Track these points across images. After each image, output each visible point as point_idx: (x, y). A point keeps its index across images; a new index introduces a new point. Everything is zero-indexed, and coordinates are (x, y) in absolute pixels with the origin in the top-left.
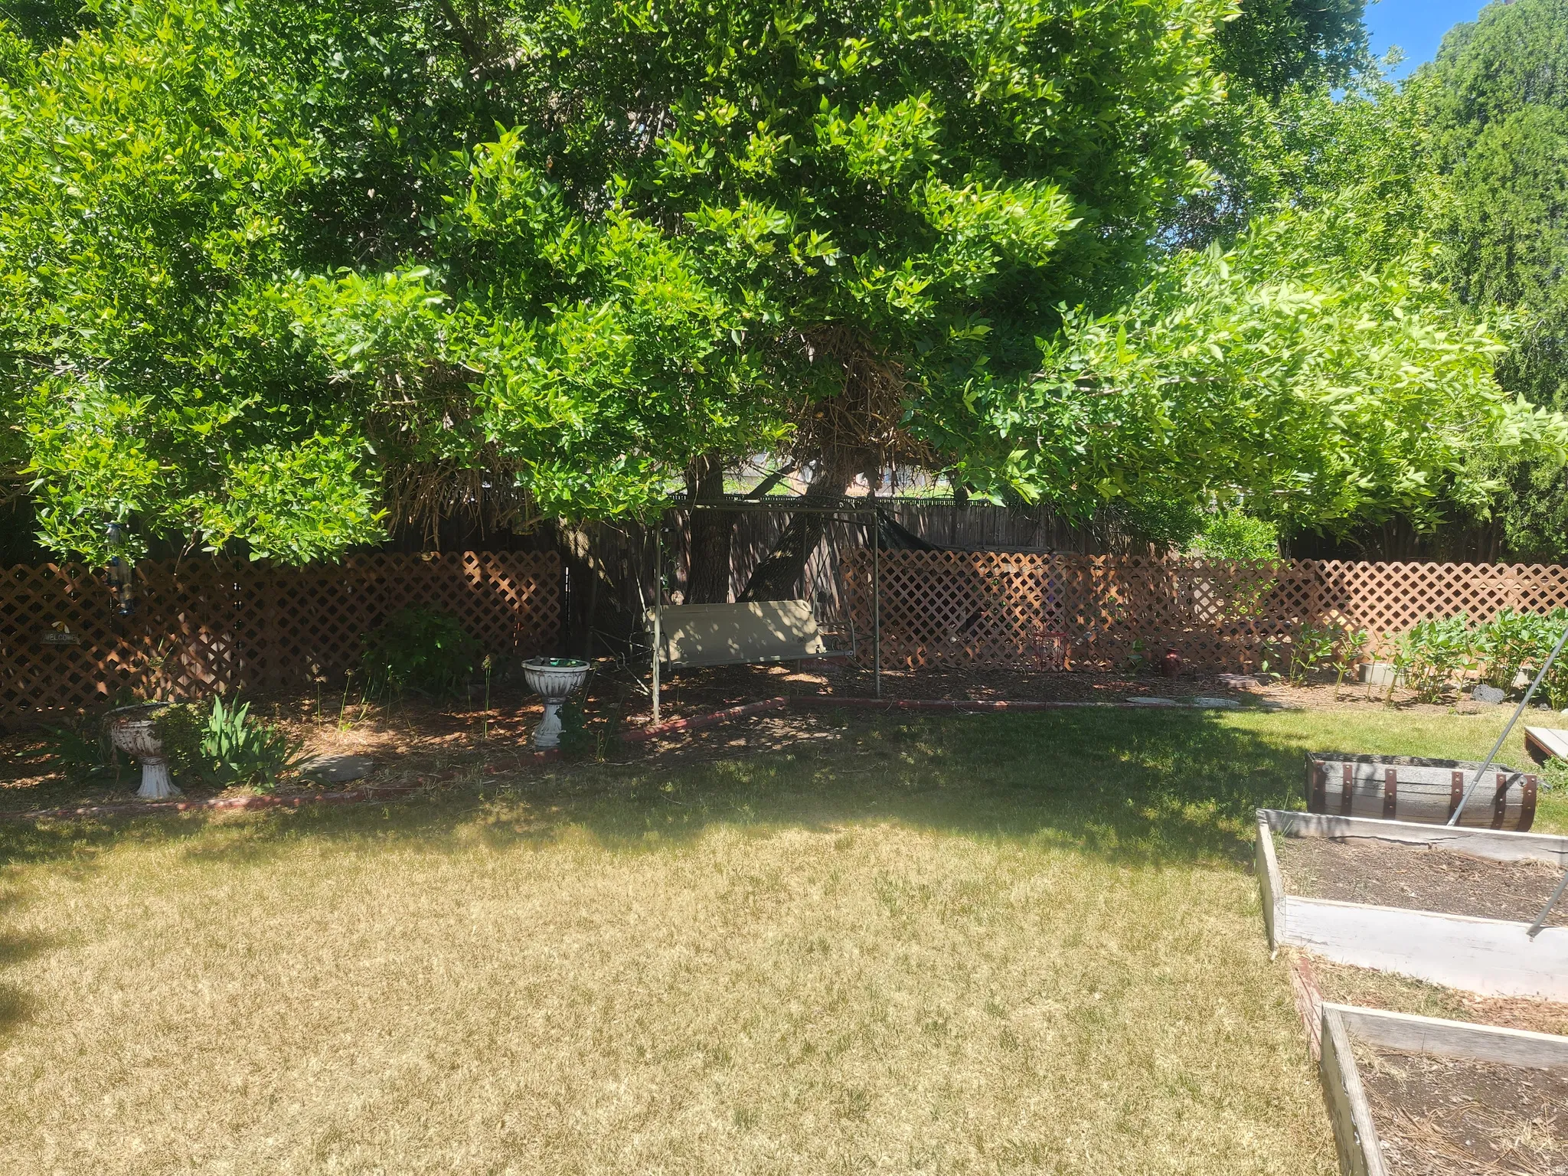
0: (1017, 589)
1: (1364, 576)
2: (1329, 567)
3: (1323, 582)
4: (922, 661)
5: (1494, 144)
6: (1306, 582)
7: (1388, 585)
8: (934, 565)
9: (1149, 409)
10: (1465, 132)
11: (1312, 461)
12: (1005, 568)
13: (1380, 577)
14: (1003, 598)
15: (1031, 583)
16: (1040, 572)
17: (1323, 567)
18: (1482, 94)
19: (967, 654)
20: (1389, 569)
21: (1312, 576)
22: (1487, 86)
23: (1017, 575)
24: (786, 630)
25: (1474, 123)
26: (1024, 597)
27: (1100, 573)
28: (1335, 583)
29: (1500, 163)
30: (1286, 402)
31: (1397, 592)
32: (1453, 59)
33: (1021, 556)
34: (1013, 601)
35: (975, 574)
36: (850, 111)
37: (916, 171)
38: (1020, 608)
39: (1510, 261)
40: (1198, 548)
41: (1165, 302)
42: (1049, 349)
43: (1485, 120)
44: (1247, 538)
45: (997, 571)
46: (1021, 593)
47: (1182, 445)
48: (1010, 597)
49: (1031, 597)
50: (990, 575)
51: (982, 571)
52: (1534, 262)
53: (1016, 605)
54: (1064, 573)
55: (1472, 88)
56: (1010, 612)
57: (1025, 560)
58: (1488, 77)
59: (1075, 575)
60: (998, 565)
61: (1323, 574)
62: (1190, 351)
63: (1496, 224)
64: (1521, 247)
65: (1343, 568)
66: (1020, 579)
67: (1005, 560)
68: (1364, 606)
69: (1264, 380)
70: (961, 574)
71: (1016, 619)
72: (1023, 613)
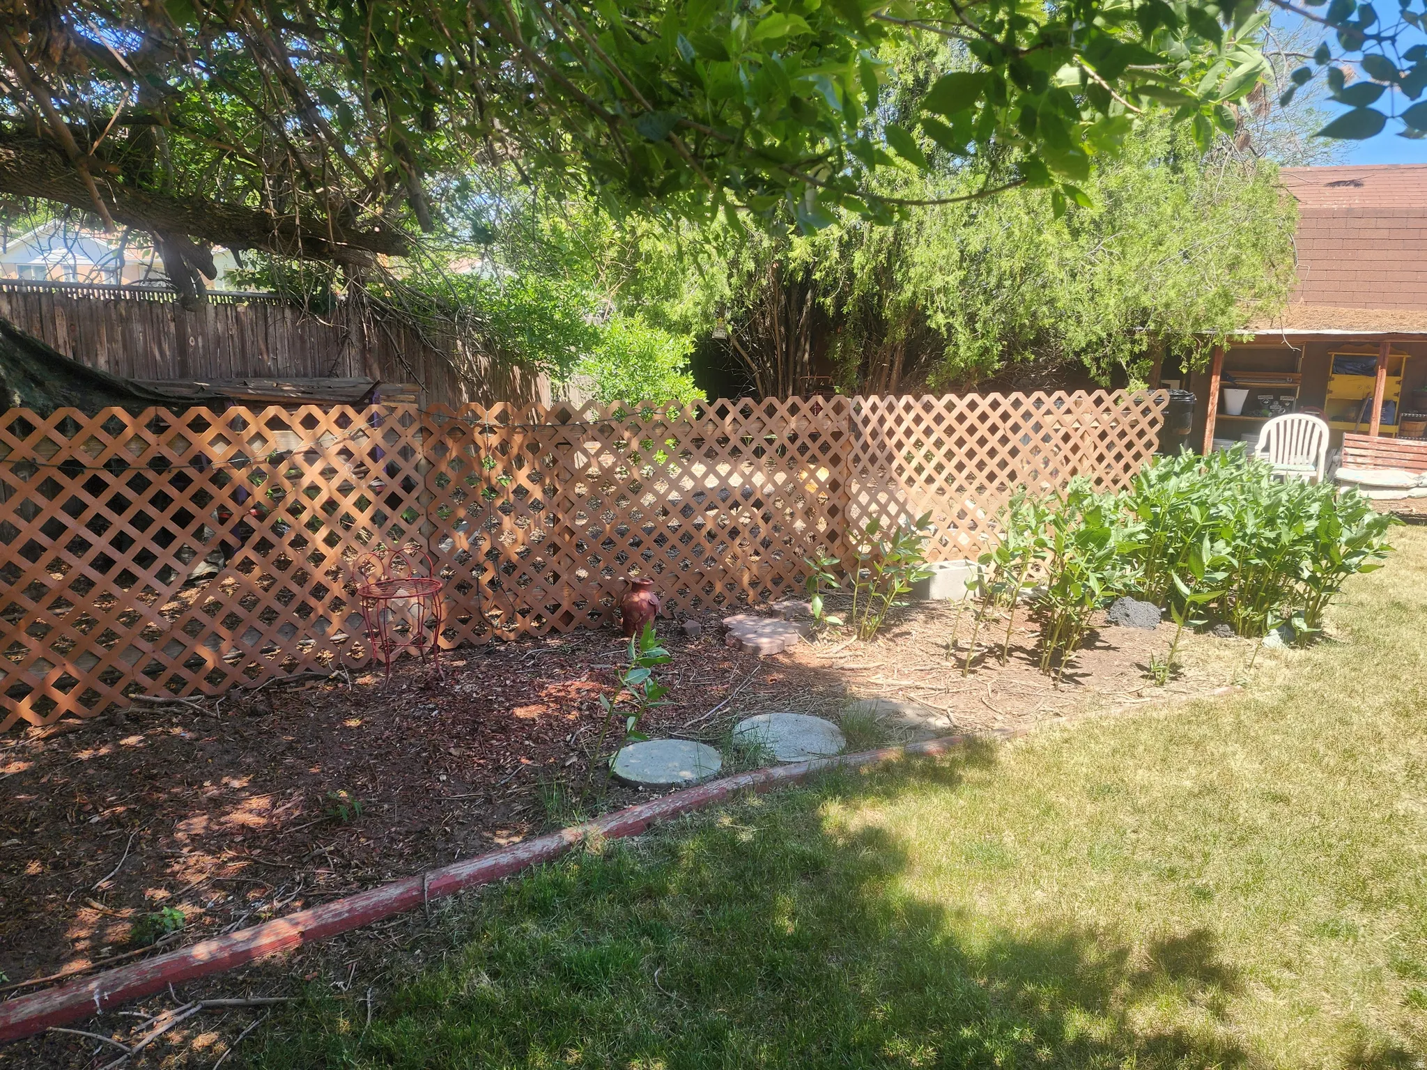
0: (313, 490)
1: (908, 420)
2: (866, 406)
3: (858, 435)
4: (64, 701)
6: (837, 435)
12: (278, 441)
13: (928, 420)
14: (281, 515)
15: (345, 471)
16: (364, 446)
17: (858, 410)
19: (198, 663)
21: (844, 425)
23: (311, 455)
26: (330, 506)
27: (494, 440)
28: (874, 434)
33: (316, 411)
34: (305, 517)
35: (200, 461)
38: (323, 532)
45: (259, 452)
46: (323, 497)
48: (296, 510)
49: (347, 504)
50: (241, 460)
51: (219, 454)
53: (313, 525)
54: (417, 443)
56: (299, 542)
57: (326, 420)
59: (442, 447)
60: (259, 436)
61: (858, 420)
65: (882, 407)
66: (319, 466)
67: (276, 424)
70: (160, 464)
71: (318, 558)
72: (331, 541)
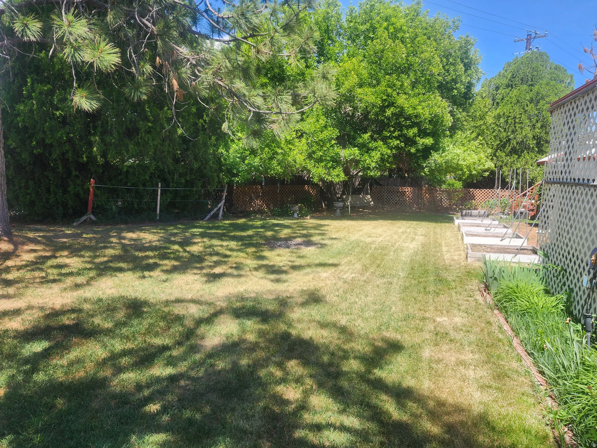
0: (407, 195)
1: (478, 192)
2: (471, 190)
5: (513, 95)
7: (483, 194)
8: (391, 189)
9: (442, 164)
10: (508, 90)
11: (462, 170)
13: (481, 192)
14: (405, 196)
15: (410, 193)
16: (412, 191)
18: (512, 81)
20: (483, 191)
21: (468, 192)
22: (513, 80)
24: (366, 200)
25: (510, 88)
28: (472, 193)
29: (514, 100)
30: (458, 164)
31: (484, 195)
32: (506, 71)
34: (407, 197)
35: (399, 191)
36: (407, 129)
37: (415, 136)
39: (515, 124)
40: (444, 187)
41: (444, 151)
42: (430, 157)
43: (512, 88)
44: (455, 185)
45: (403, 191)
47: (445, 168)
49: (410, 196)
52: (520, 123)
54: (417, 191)
55: (510, 80)
56: (406, 199)
57: (409, 188)
58: (513, 78)
59: (419, 192)
60: (404, 189)
61: (470, 192)
62: (447, 158)
63: (512, 115)
64: (517, 120)
65: (474, 190)
66: (408, 192)
68: (478, 198)
69: (455, 161)
71: (407, 201)
72: (408, 199)
